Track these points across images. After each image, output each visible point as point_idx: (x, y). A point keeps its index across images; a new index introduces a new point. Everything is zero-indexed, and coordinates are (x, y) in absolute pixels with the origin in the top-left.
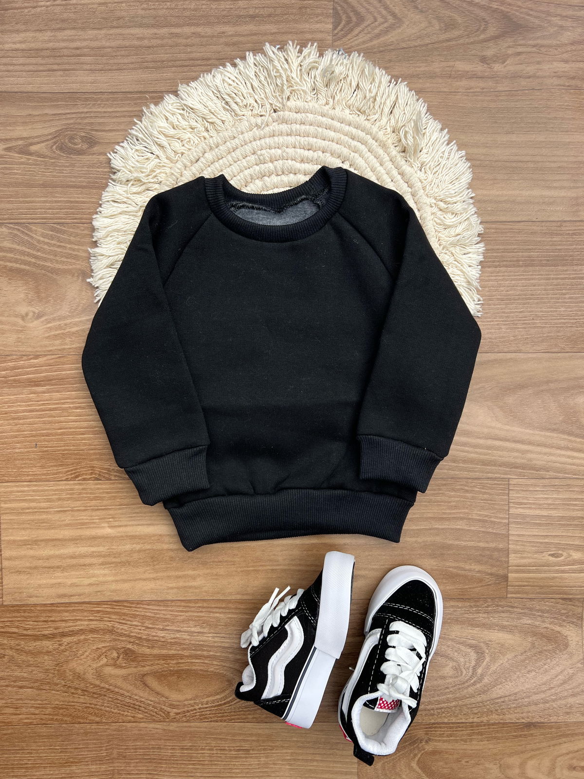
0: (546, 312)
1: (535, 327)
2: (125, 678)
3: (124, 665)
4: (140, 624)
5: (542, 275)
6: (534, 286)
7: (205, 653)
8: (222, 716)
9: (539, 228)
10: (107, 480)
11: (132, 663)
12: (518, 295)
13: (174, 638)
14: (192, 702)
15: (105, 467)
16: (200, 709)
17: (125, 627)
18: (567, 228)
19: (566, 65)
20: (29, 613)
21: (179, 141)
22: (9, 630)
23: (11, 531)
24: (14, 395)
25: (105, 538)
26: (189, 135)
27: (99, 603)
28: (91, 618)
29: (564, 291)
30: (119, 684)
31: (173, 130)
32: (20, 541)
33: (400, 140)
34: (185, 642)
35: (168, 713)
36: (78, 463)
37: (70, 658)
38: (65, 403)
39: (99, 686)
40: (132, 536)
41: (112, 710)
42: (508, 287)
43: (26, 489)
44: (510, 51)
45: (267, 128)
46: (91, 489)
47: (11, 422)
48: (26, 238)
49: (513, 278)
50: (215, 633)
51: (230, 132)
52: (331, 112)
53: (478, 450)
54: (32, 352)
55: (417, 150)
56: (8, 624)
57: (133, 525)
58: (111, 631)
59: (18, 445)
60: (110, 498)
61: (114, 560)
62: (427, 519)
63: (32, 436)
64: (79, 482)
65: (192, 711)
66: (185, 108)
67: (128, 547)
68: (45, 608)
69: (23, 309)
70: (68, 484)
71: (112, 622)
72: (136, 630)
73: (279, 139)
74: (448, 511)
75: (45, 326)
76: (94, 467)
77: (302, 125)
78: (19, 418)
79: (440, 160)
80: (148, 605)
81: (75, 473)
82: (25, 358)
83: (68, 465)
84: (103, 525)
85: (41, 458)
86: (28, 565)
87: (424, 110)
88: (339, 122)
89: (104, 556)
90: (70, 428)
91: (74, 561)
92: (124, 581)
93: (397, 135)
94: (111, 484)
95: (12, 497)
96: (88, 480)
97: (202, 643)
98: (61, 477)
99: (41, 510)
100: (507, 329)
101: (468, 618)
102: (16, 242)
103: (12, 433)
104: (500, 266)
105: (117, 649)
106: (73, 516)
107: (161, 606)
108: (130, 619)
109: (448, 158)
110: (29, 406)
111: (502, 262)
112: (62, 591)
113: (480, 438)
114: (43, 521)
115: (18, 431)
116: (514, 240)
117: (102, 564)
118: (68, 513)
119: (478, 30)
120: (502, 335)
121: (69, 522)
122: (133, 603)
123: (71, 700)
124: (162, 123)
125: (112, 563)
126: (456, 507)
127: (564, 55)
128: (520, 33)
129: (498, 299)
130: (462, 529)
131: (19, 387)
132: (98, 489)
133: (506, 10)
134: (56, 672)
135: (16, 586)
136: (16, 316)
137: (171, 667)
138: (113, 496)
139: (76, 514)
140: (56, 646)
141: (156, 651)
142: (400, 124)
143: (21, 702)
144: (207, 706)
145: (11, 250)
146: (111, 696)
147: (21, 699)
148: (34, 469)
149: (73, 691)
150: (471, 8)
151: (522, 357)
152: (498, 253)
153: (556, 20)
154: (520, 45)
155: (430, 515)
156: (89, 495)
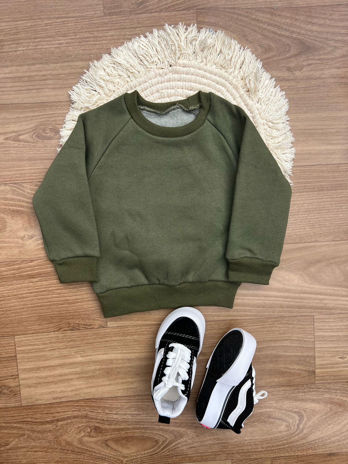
0: (331, 217)
1: (325, 227)
2: (96, 443)
3: (95, 435)
4: (102, 412)
5: (328, 196)
6: (324, 202)
7: (142, 426)
8: (154, 461)
9: (326, 169)
10: (78, 330)
11: (99, 434)
12: (315, 208)
13: (123, 419)
14: (136, 454)
15: (77, 322)
16: (140, 457)
17: (94, 414)
18: (343, 168)
19: (338, 70)
20: (37, 409)
21: (112, 84)
22: (26, 420)
23: (23, 363)
24: (20, 284)
25: (79, 363)
26: (118, 80)
27: (77, 401)
28: (73, 410)
29: (342, 205)
30: (92, 446)
31: (108, 77)
32: (29, 368)
33: (246, 85)
34: (129, 420)
35: (122, 461)
36: (60, 321)
37: (63, 433)
38: (51, 287)
39: (81, 448)
40: (95, 361)
41: (90, 461)
42: (309, 203)
43: (31, 338)
44: (304, 63)
45: (166, 77)
46: (69, 336)
47: (19, 300)
48: (21, 191)
49: (311, 198)
50: (147, 414)
51: (143, 78)
52: (205, 67)
53: (295, 300)
54: (29, 259)
55: (256, 90)
56: (25, 416)
57: (95, 355)
58: (86, 417)
59: (24, 313)
60: (80, 340)
61: (85, 375)
62: (267, 341)
63: (32, 308)
64: (61, 332)
65: (136, 459)
66: (116, 63)
67: (93, 368)
68: (46, 406)
69: (22, 234)
70: (55, 334)
71: (86, 412)
72: (101, 416)
73: (173, 84)
74: (279, 336)
75: (35, 243)
76: (70, 323)
77: (187, 75)
78: (24, 298)
79: (270, 97)
80: (107, 400)
81: (59, 327)
82: (25, 262)
83: (54, 323)
84: (77, 356)
85: (39, 320)
86: (35, 382)
87: (260, 66)
88: (209, 73)
89: (79, 374)
90: (54, 301)
91: (62, 378)
92: (92, 387)
93: (244, 81)
94: (81, 332)
95: (23, 344)
96: (67, 330)
97: (139, 420)
98: (51, 330)
99: (41, 350)
100: (309, 228)
101: (293, 396)
102: (15, 194)
103: (20, 307)
104: (303, 192)
105: (90, 427)
106: (59, 352)
107: (114, 400)
108: (96, 409)
109: (275, 96)
110: (29, 290)
111: (305, 189)
112: (56, 395)
113: (296, 293)
114: (42, 356)
115: (23, 305)
116: (311, 176)
117: (78, 378)
118: (56, 350)
119: (285, 51)
120: (306, 232)
121: (57, 355)
122: (97, 400)
123: (65, 457)
124: (102, 73)
125: (84, 377)
126: (283, 333)
127: (337, 64)
128: (310, 52)
129: (303, 211)
130: (288, 346)
131: (23, 279)
132: (73, 335)
133: (301, 38)
134: (55, 442)
135: (29, 394)
136: (18, 238)
137: (122, 435)
138: (82, 339)
139: (61, 350)
140: (54, 427)
141: (113, 427)
142: (246, 75)
143: (36, 460)
144: (144, 456)
145: (12, 199)
146: (88, 453)
147: (36, 458)
148: (35, 326)
149: (66, 452)
150: (280, 38)
151: (319, 244)
152: (302, 184)
153: (332, 43)
154: (310, 59)
155: (268, 339)
156: (68, 339)
